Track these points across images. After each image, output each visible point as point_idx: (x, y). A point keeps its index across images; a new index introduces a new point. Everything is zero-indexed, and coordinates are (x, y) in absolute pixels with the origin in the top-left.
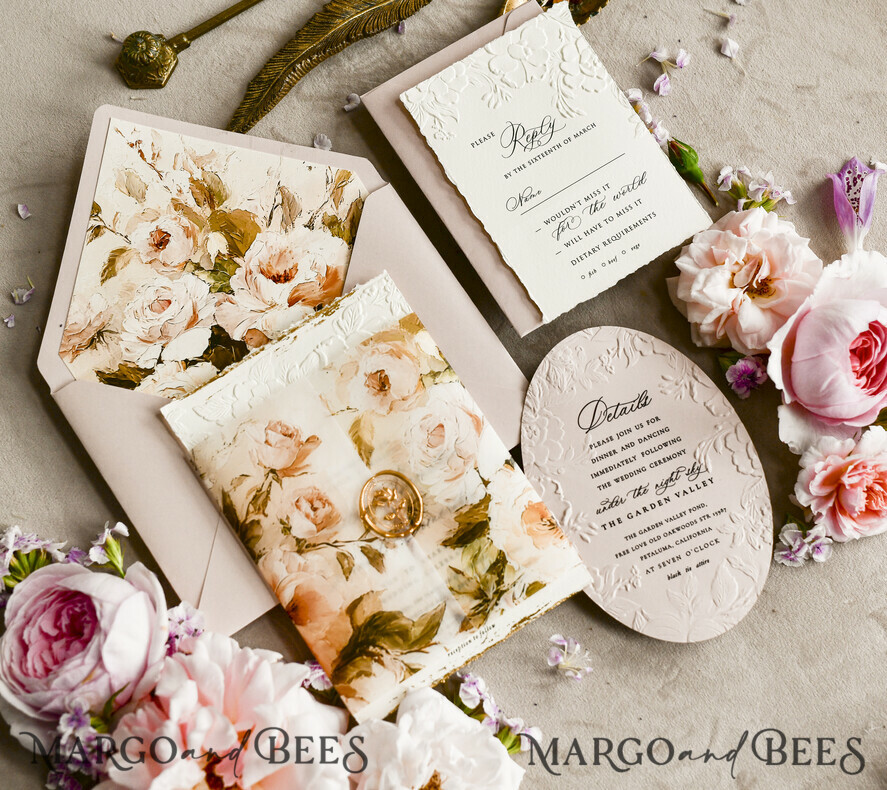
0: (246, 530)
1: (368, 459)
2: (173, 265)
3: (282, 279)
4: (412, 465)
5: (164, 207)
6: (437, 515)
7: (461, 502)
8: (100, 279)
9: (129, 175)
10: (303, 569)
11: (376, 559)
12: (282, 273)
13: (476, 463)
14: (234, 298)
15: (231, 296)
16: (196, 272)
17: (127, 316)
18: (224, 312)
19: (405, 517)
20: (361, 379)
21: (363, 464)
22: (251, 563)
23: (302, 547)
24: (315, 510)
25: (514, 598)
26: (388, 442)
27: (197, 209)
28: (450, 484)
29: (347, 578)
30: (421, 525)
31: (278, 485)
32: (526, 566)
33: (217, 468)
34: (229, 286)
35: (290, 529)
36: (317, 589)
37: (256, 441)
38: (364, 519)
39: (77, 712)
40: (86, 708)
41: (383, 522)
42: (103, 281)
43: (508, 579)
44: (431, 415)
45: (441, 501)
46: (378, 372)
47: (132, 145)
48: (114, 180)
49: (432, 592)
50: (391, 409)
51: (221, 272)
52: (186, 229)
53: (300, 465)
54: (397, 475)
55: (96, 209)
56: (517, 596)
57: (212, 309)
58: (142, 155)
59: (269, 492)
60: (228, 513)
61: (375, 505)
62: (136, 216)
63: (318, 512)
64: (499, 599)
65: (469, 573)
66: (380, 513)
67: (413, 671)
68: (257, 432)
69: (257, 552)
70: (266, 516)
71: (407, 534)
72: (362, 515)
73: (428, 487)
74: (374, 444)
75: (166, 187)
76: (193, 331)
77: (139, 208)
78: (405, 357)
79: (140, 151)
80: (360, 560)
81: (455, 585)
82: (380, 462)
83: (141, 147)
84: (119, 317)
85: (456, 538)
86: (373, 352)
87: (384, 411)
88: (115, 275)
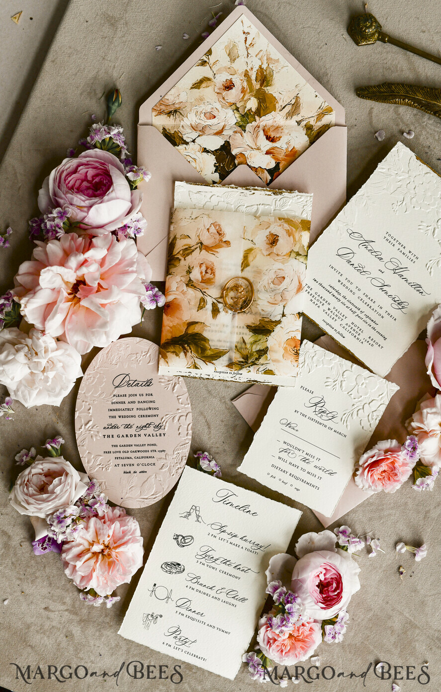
0: (173, 259)
1: (244, 268)
2: (227, 101)
3: (271, 139)
4: (260, 284)
5: (240, 72)
6: (254, 313)
7: (267, 315)
8: (191, 86)
9: (234, 46)
10: (183, 293)
11: (215, 311)
12: (272, 136)
13: (286, 304)
14: (244, 134)
15: (243, 132)
16: (235, 111)
17: (192, 111)
18: (235, 137)
19: (240, 304)
20: (267, 233)
21: (240, 269)
22: (165, 274)
23: (190, 284)
24: (206, 272)
25: (258, 370)
26: (257, 268)
27: (254, 82)
28: (268, 304)
29: (198, 310)
30: (244, 312)
31: (199, 251)
32: (273, 361)
33: (180, 225)
34: (245, 127)
35: (190, 273)
36: (182, 306)
37: (204, 226)
38: (223, 292)
39: (65, 213)
40: (68, 215)
41: (230, 299)
42: (192, 88)
43: (261, 361)
44: (283, 270)
45: (260, 308)
46: (276, 235)
47: (244, 33)
48: (226, 44)
49: (227, 342)
50: (269, 255)
51: (246, 118)
52: (243, 88)
53: (214, 250)
54: (251, 284)
55: (209, 52)
56: (260, 370)
57: (231, 133)
58: (246, 41)
59: (193, 251)
60: (171, 246)
61: (232, 289)
62: (225, 67)
63: (207, 274)
64: (251, 366)
65: (248, 346)
66: (232, 294)
67: (196, 368)
68: (207, 222)
69: (170, 272)
70: (185, 260)
71: (235, 311)
72: (224, 289)
73: (259, 298)
74: (251, 264)
75: (247, 63)
76: (217, 138)
77: (228, 64)
78: (292, 237)
79: (246, 38)
80: (209, 307)
81: (239, 346)
82: (248, 273)
83: (248, 37)
84: (188, 110)
85: (254, 328)
86: (280, 225)
87: (266, 253)
88: (199, 89)
